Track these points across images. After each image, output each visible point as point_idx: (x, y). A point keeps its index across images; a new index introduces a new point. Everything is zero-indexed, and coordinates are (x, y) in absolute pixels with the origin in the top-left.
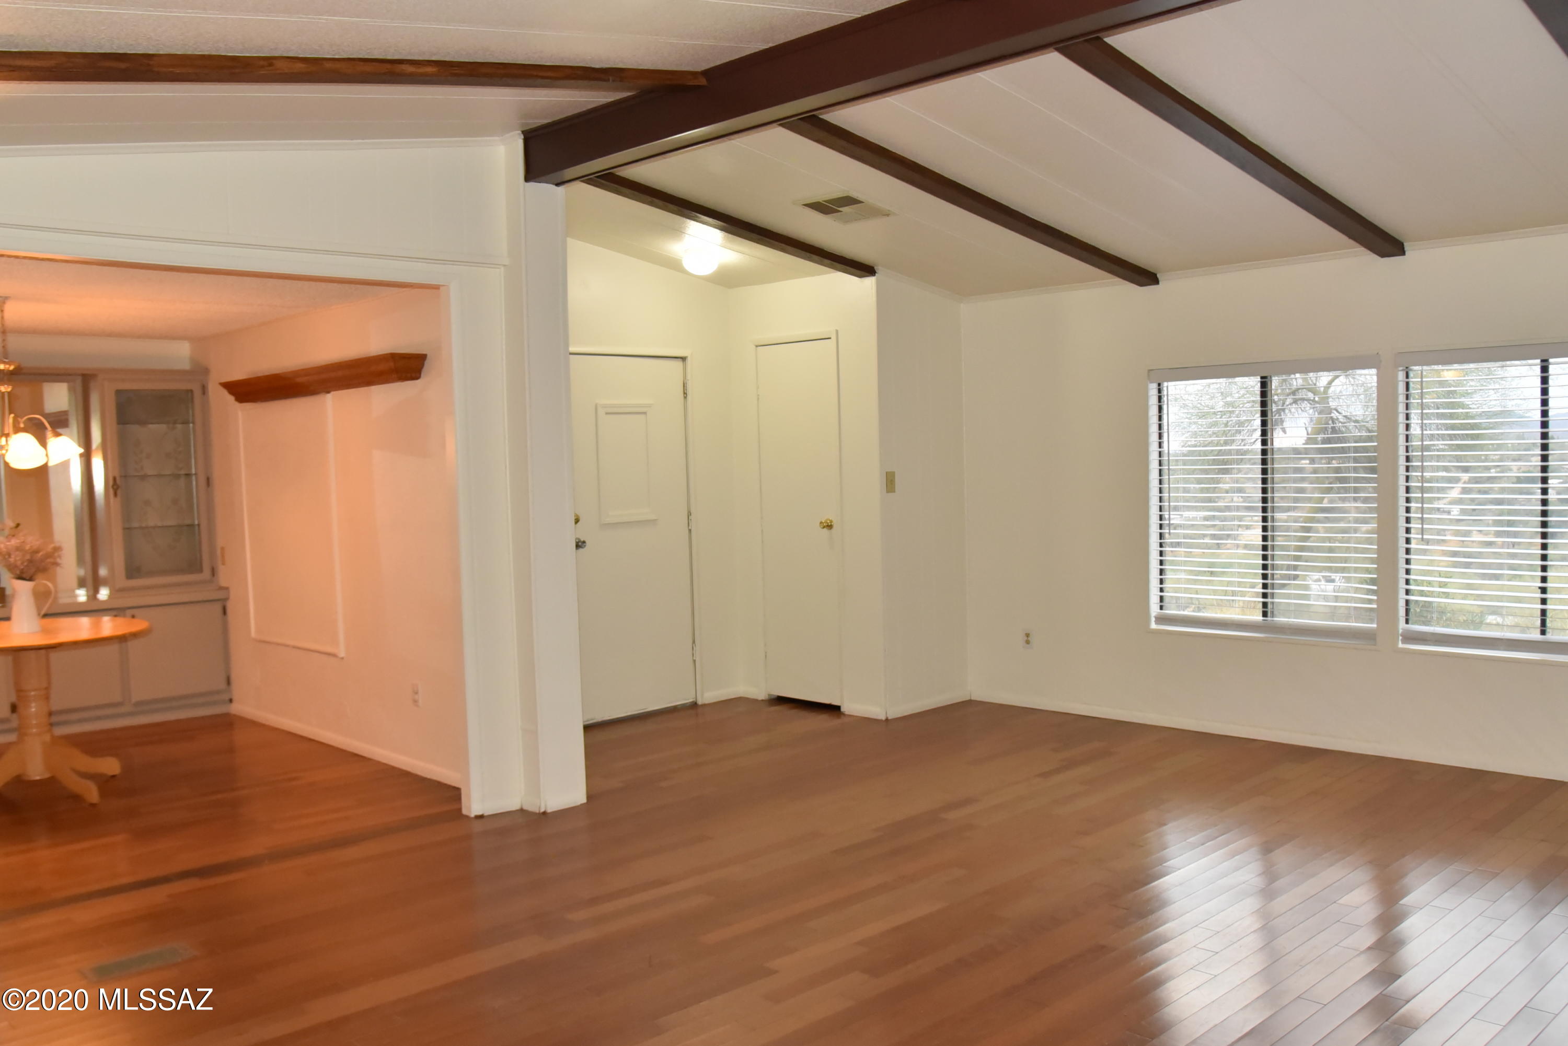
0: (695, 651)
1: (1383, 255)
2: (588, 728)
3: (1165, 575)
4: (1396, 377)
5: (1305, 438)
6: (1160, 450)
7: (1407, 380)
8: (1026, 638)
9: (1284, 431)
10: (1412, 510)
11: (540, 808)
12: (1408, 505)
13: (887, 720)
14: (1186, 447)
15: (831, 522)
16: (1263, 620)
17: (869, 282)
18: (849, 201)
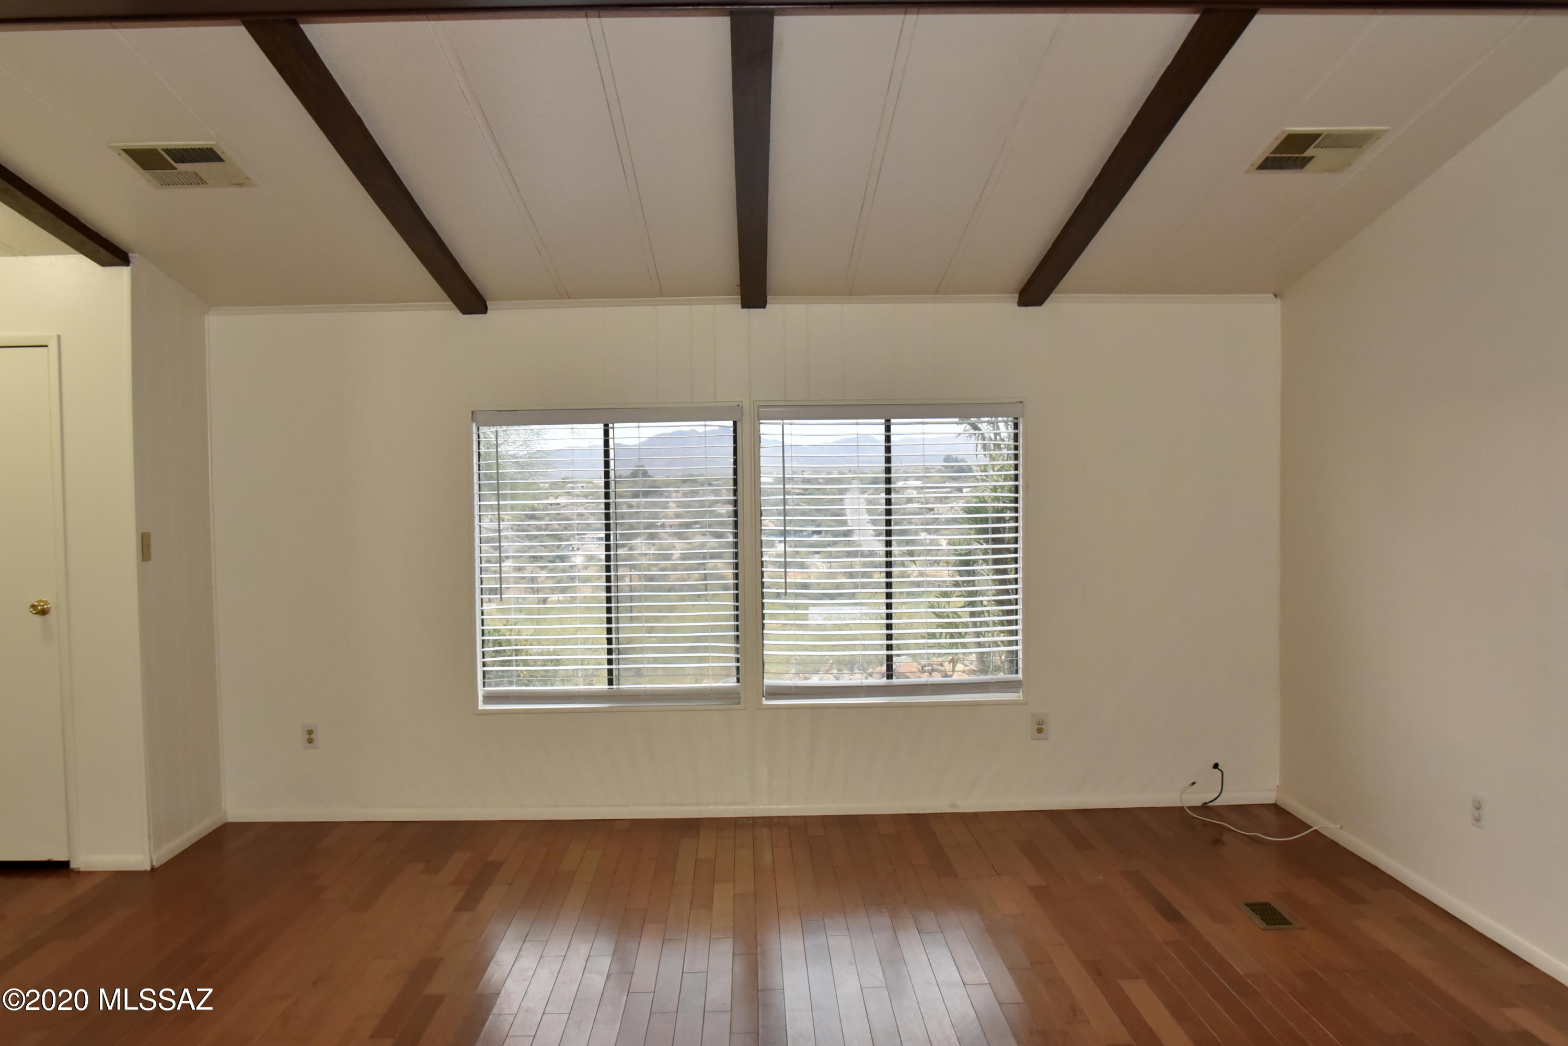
8: (308, 736)
13: (153, 869)
16: (609, 689)
17: (123, 273)
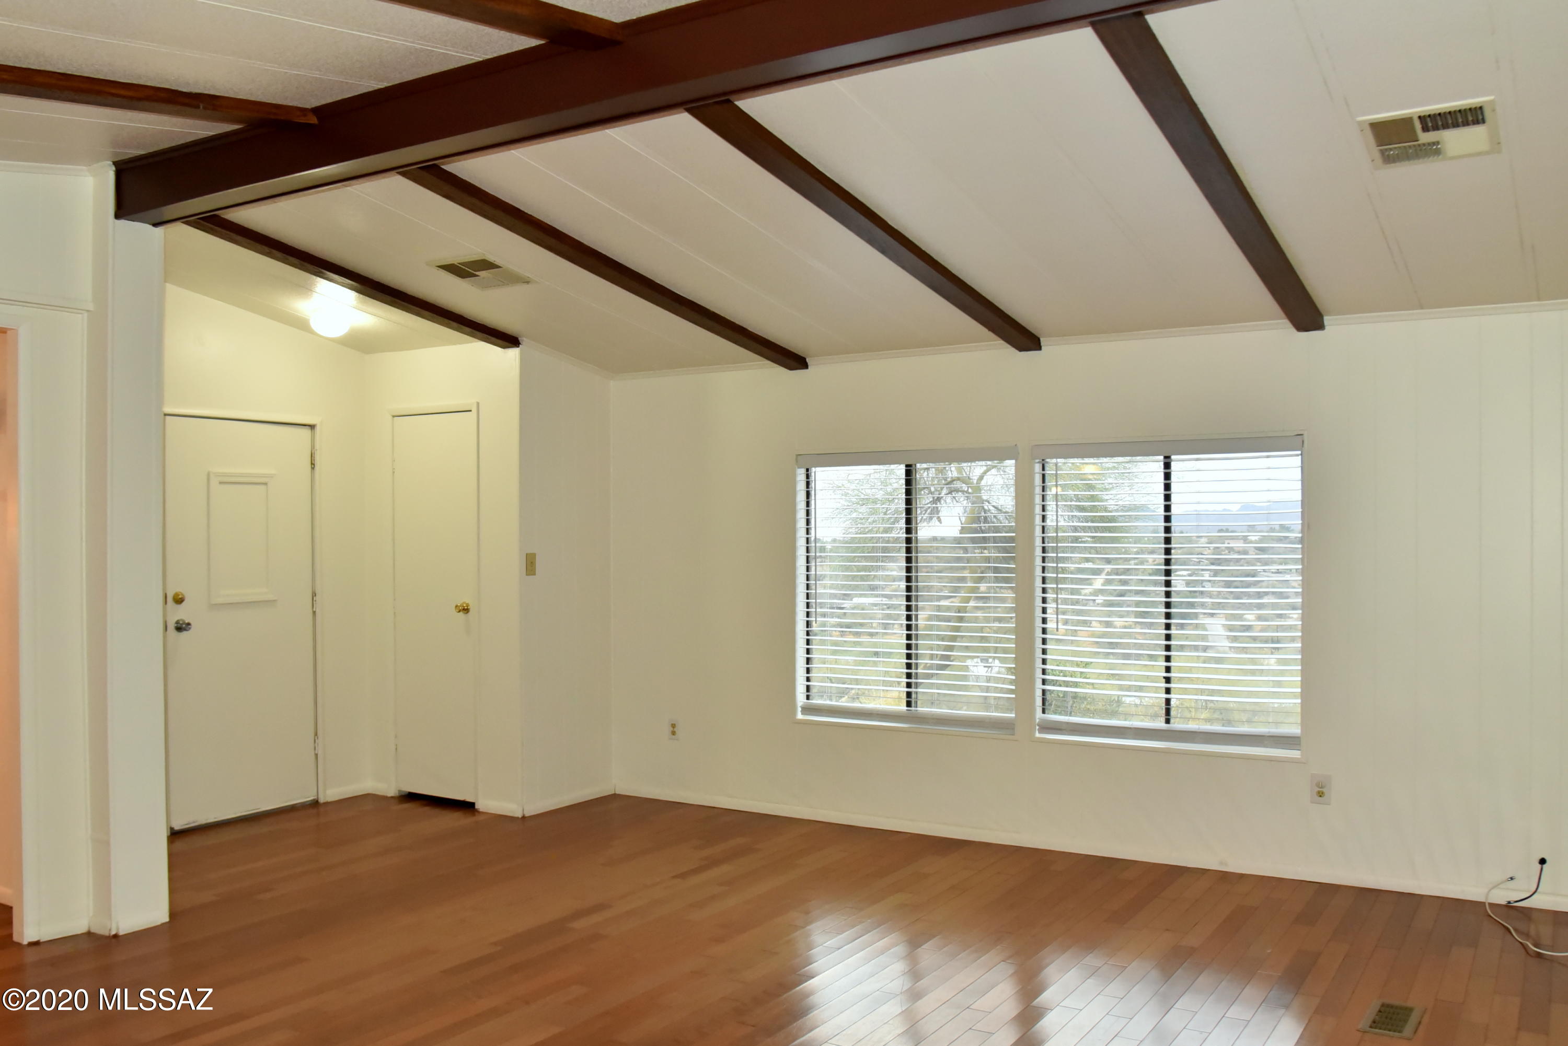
0: (318, 744)
1: (1021, 349)
2: (175, 835)
3: (811, 664)
4: (1032, 469)
5: (960, 528)
6: (808, 536)
7: (1044, 472)
8: (672, 729)
9: (940, 521)
10: (1048, 600)
11: (110, 930)
12: (1044, 595)
13: (524, 817)
14: (847, 534)
15: (468, 605)
16: (907, 710)
17: (513, 354)
18: (486, 265)
